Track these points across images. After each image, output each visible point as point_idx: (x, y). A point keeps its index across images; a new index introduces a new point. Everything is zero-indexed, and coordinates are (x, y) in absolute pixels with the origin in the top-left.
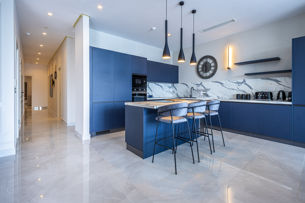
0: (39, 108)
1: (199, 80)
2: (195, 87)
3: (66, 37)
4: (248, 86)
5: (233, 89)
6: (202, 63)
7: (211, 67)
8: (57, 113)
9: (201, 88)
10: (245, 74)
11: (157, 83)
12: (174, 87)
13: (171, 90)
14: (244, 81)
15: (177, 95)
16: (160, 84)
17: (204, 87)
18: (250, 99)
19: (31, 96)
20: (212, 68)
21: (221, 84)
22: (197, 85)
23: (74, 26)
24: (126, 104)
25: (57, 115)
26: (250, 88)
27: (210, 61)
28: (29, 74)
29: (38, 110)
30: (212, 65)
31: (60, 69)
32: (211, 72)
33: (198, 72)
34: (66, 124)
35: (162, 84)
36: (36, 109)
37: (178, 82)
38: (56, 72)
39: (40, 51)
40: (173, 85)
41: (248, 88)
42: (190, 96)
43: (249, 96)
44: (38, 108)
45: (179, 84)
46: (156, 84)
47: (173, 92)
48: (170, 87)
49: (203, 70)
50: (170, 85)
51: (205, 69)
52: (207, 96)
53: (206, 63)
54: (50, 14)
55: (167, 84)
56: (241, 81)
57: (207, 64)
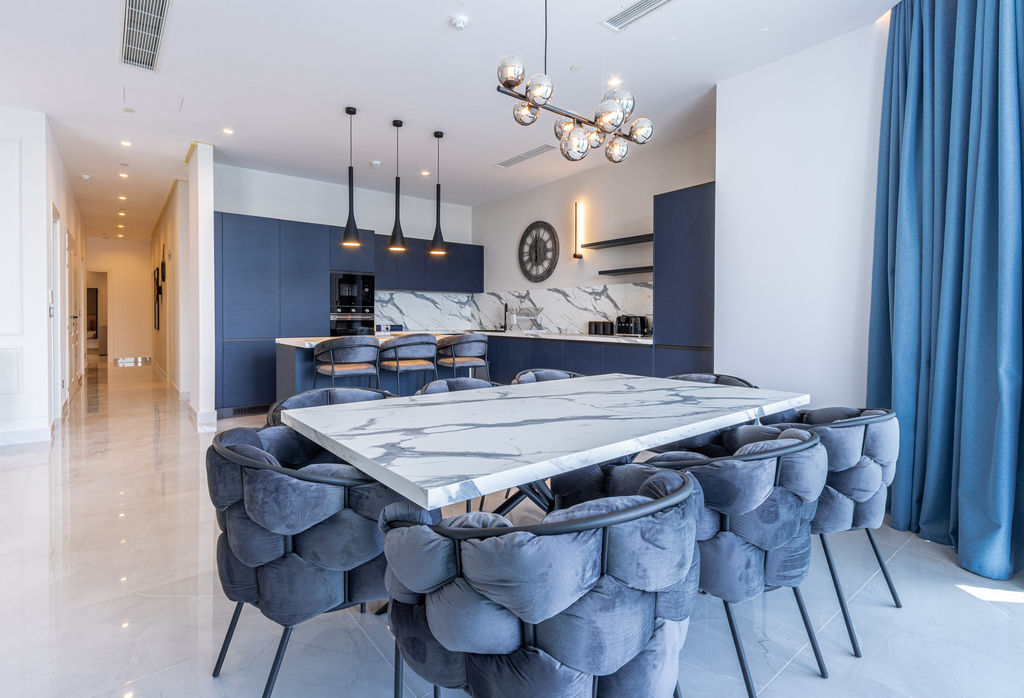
0: (136, 362)
1: (524, 285)
2: (514, 303)
3: (176, 182)
4: (612, 301)
5: (586, 309)
6: (529, 240)
7: (547, 251)
8: (166, 371)
9: (527, 304)
10: (600, 273)
11: (419, 293)
12: (474, 302)
13: (467, 310)
14: (605, 289)
15: (481, 323)
16: (428, 295)
17: (533, 303)
18: (612, 334)
19: (106, 328)
20: (549, 255)
21: (565, 295)
22: (519, 297)
23: (187, 161)
24: (278, 341)
25: (165, 376)
26: (616, 306)
27: (545, 236)
28: (100, 267)
29: (133, 365)
30: (549, 245)
31: (169, 256)
32: (546, 264)
33: (522, 264)
34: (178, 393)
35: (437, 296)
36: (127, 362)
37: (481, 290)
38: (163, 265)
39: (122, 210)
40: (472, 297)
41: (612, 305)
42: (502, 327)
43: (609, 326)
44: (133, 359)
45: (484, 295)
46: (417, 296)
47: (472, 316)
48: (464, 304)
49: (530, 260)
50: (463, 297)
51: (534, 256)
52: (539, 327)
53: (537, 240)
54: (126, 144)
55: (453, 295)
56: (600, 289)
57: (538, 244)
